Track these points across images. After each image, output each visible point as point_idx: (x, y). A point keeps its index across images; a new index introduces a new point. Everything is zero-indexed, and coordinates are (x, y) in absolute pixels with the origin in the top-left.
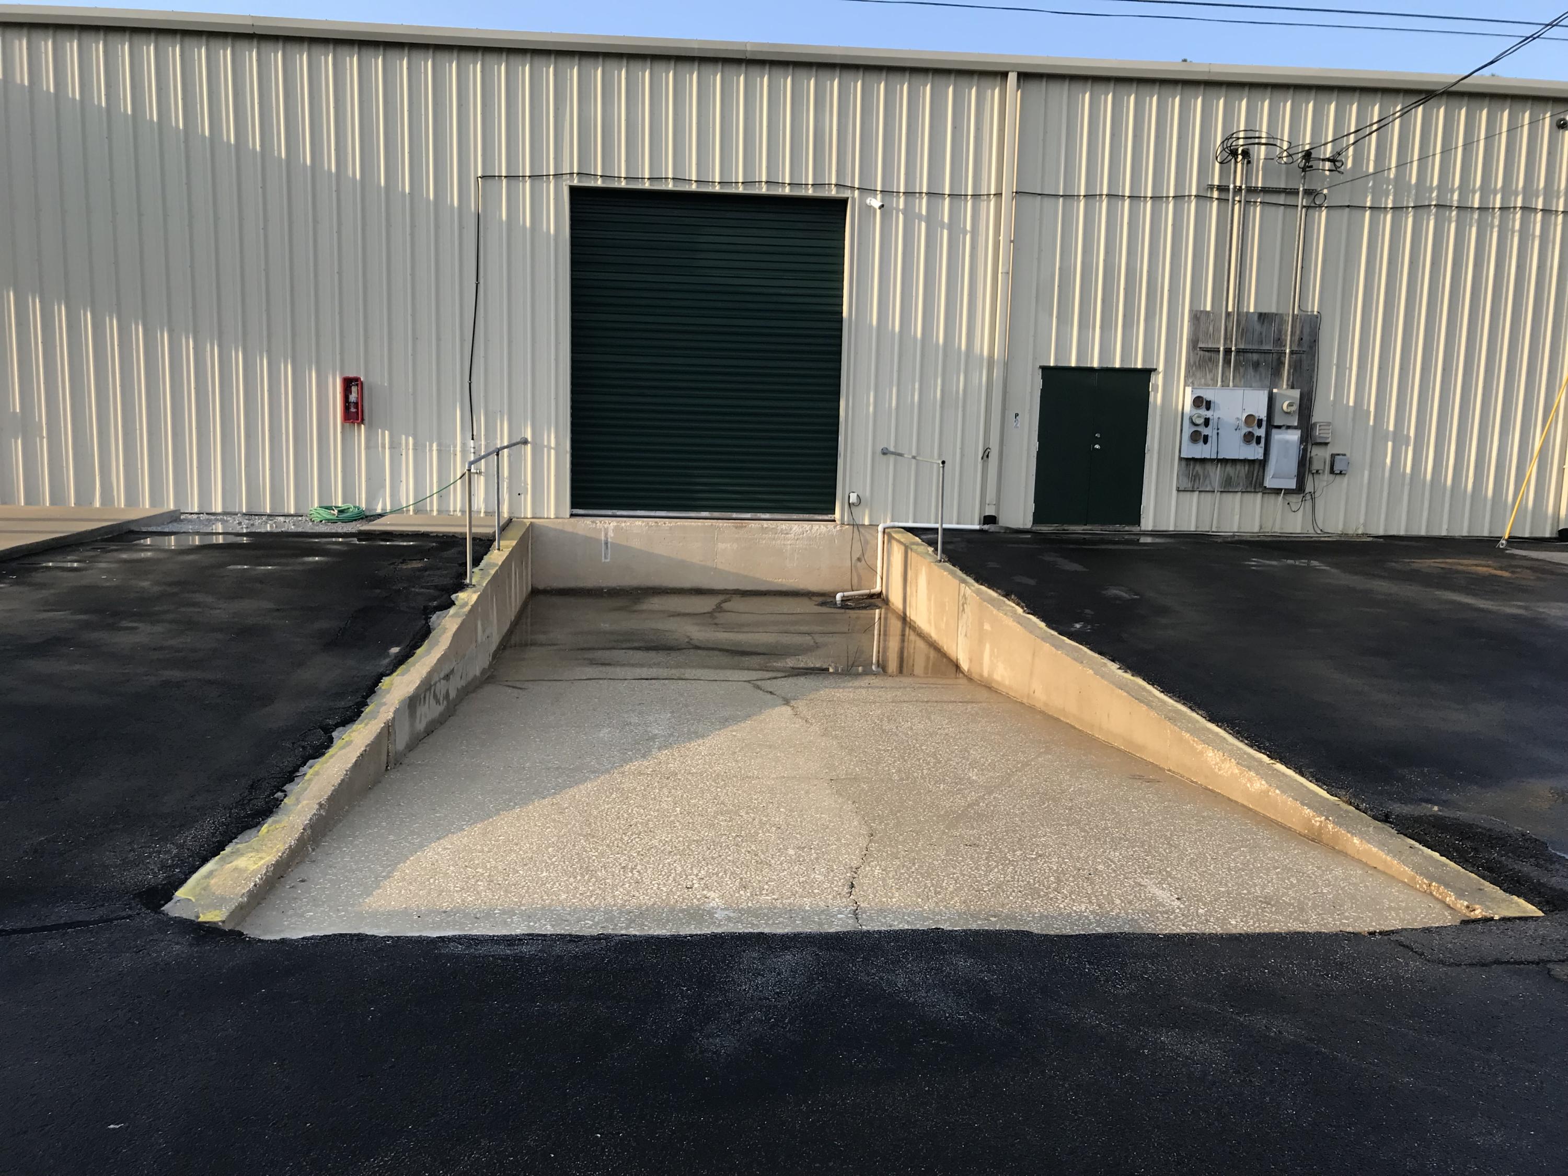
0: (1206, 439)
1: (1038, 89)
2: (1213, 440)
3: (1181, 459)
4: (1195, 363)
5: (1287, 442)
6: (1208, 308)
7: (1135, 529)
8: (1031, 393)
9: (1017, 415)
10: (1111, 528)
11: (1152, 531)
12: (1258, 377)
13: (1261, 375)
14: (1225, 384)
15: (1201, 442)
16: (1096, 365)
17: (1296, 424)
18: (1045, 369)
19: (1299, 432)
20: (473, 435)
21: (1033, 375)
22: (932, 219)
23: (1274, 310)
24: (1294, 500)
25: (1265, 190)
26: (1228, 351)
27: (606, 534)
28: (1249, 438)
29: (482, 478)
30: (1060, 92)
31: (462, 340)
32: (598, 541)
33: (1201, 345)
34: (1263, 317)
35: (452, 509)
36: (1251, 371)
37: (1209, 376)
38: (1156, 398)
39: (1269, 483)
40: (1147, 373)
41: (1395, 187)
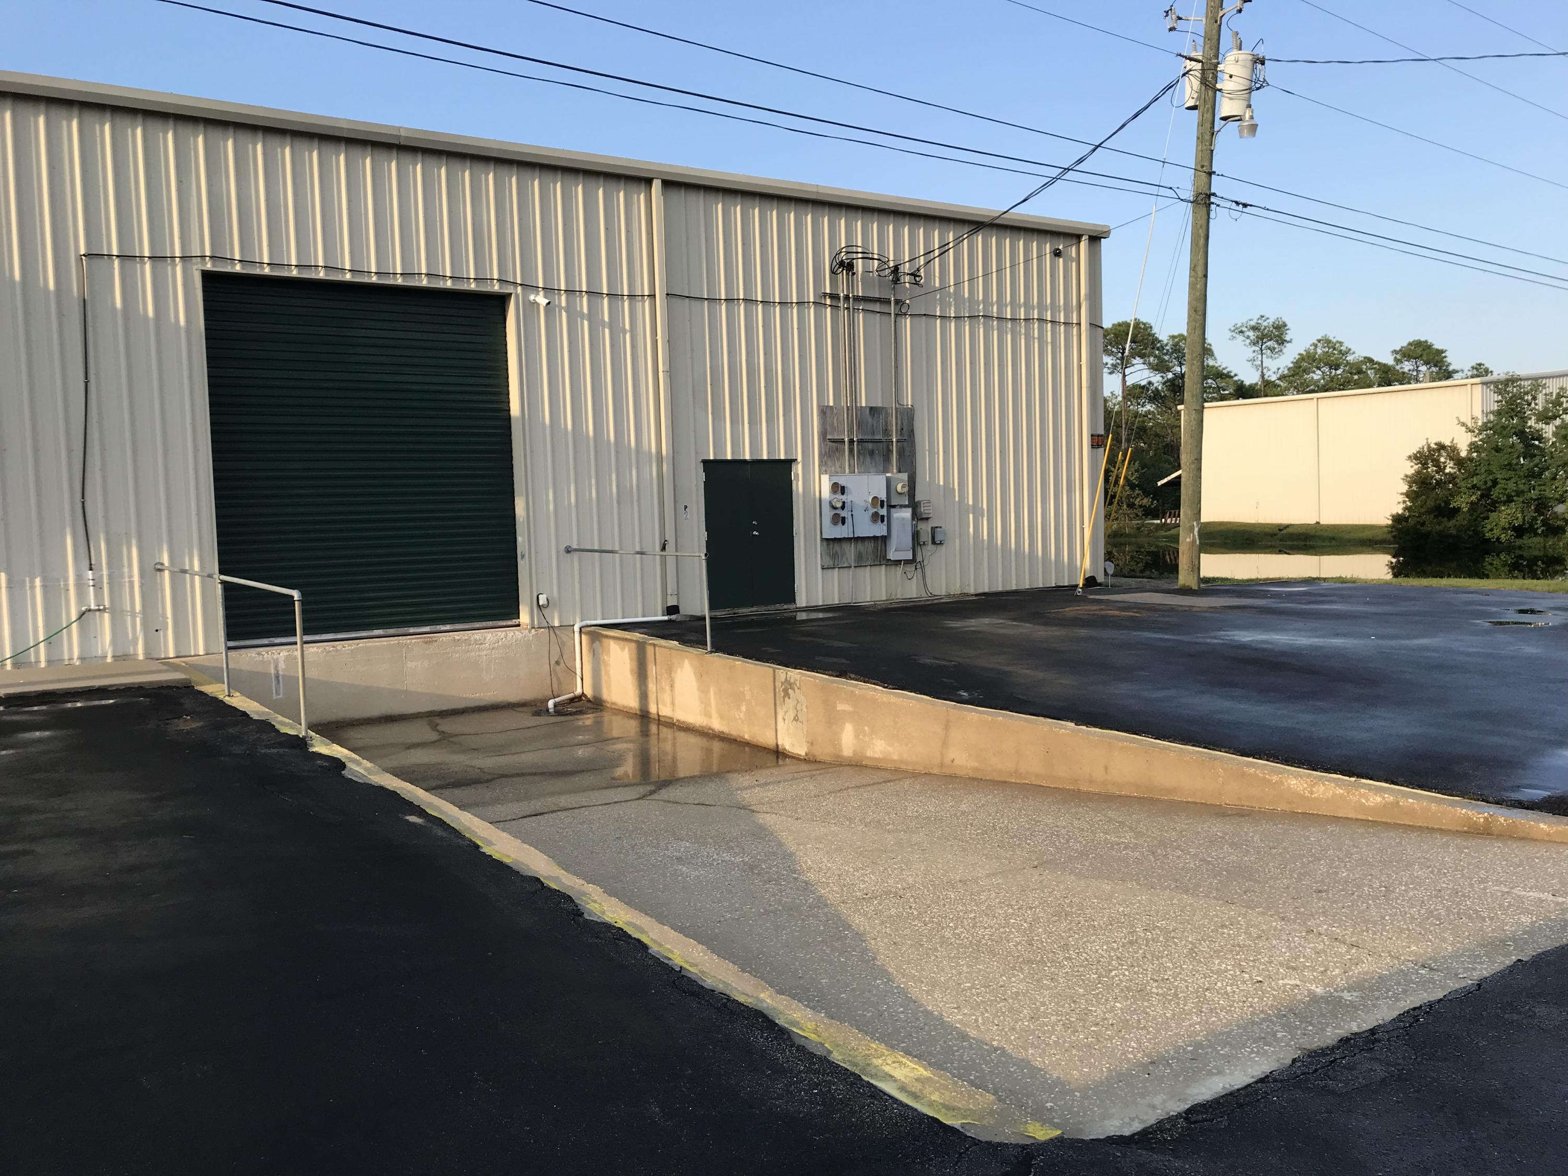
0: (843, 521)
1: (679, 197)
2: (849, 521)
3: (822, 539)
4: (826, 453)
5: (903, 519)
6: (831, 404)
7: (792, 606)
8: (696, 485)
9: (686, 507)
10: (773, 607)
11: (806, 607)
12: (874, 464)
13: (875, 462)
14: (852, 472)
15: (840, 524)
16: (747, 457)
17: (907, 503)
18: (706, 463)
19: (910, 510)
20: (91, 565)
21: (696, 468)
22: (593, 316)
23: (880, 405)
24: (908, 569)
25: (865, 299)
26: (851, 441)
27: (276, 667)
28: (876, 518)
29: (107, 616)
30: (697, 201)
31: (70, 451)
32: (266, 675)
33: (829, 437)
34: (873, 410)
35: (66, 657)
36: (868, 460)
37: (837, 465)
38: (798, 487)
39: (892, 555)
40: (789, 463)
41: (955, 300)
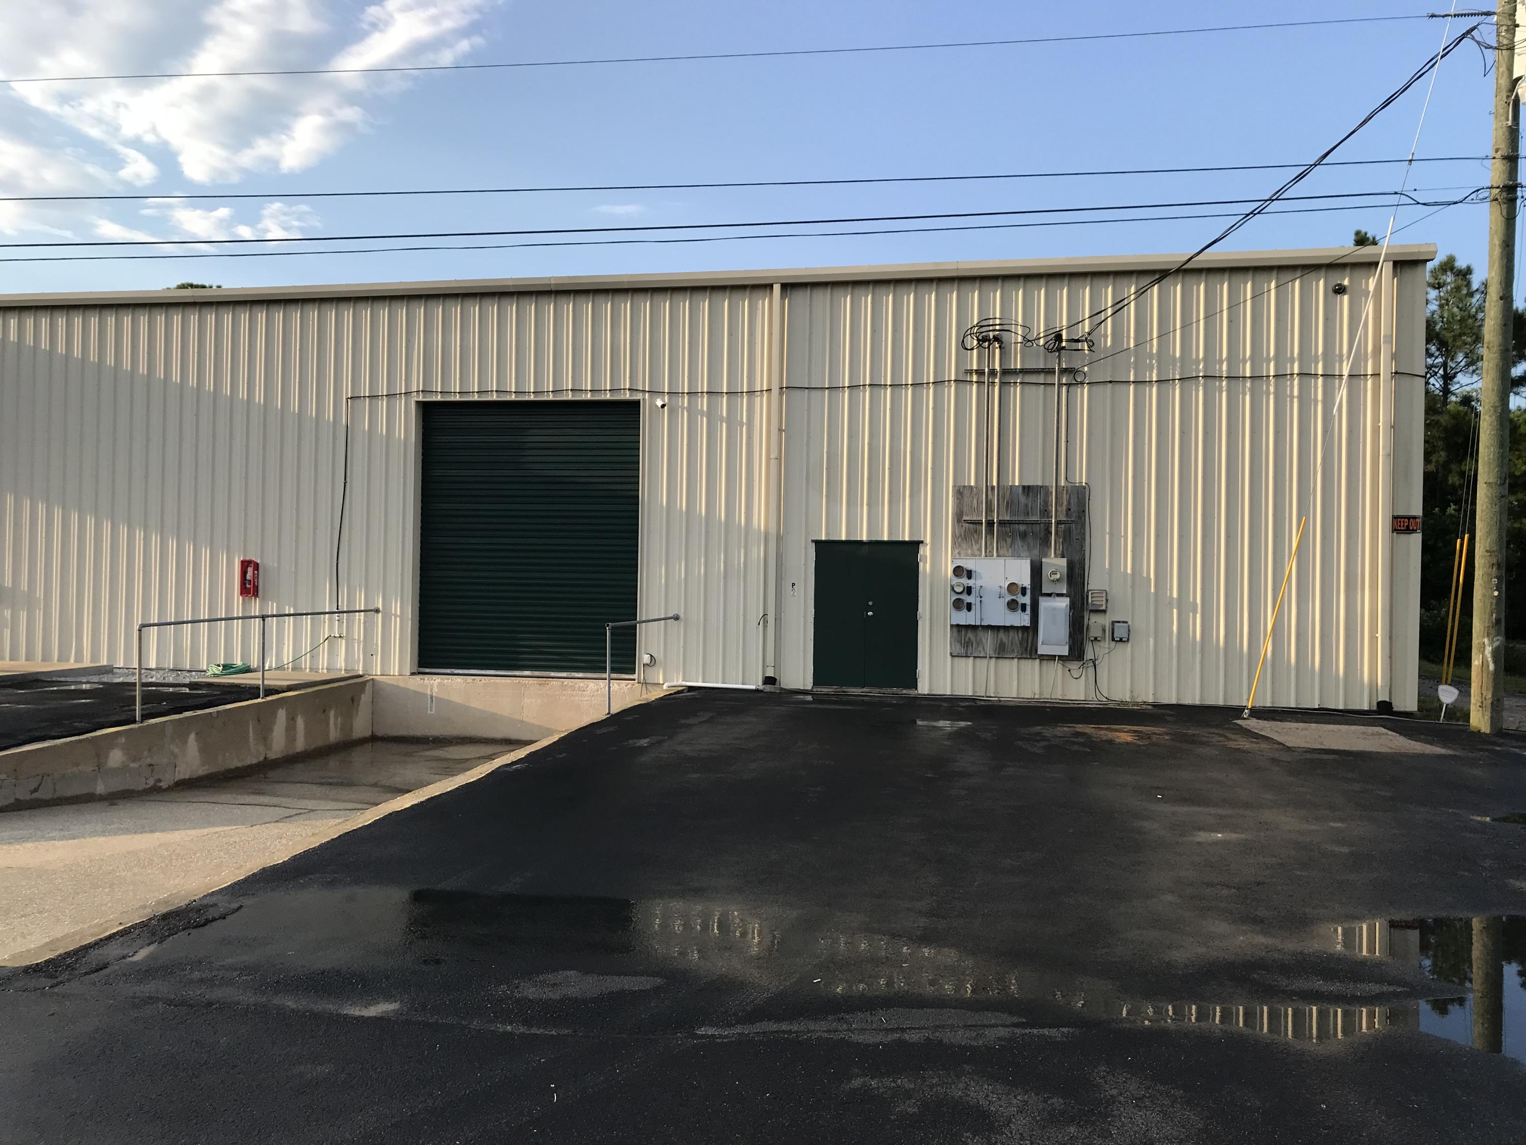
0: (969, 607)
1: (801, 297)
2: (976, 608)
3: (952, 626)
4: (961, 535)
5: (1054, 609)
6: (973, 484)
7: (912, 692)
8: (805, 565)
9: (793, 585)
10: (889, 691)
11: (928, 695)
13: (1028, 546)
14: (989, 554)
15: (965, 610)
16: (865, 538)
17: (1065, 592)
18: (818, 543)
19: (1068, 599)
20: (338, 606)
21: (806, 548)
22: (711, 414)
23: (1040, 484)
24: (1075, 667)
25: (1024, 371)
26: (990, 524)
27: (432, 690)
28: (1012, 605)
29: (344, 641)
30: (822, 298)
31: (332, 528)
32: (425, 695)
33: (965, 518)
34: (1027, 489)
35: (320, 667)
36: (1019, 542)
37: (975, 547)
38: (925, 568)
39: (1042, 650)
40: (914, 546)
41: (1159, 362)
